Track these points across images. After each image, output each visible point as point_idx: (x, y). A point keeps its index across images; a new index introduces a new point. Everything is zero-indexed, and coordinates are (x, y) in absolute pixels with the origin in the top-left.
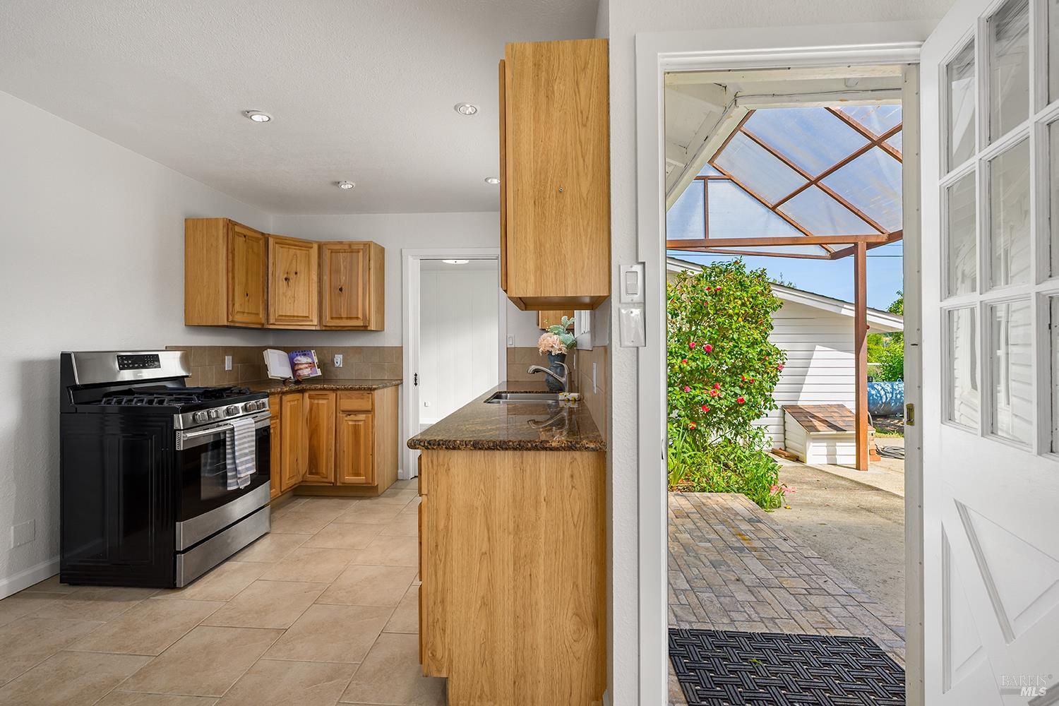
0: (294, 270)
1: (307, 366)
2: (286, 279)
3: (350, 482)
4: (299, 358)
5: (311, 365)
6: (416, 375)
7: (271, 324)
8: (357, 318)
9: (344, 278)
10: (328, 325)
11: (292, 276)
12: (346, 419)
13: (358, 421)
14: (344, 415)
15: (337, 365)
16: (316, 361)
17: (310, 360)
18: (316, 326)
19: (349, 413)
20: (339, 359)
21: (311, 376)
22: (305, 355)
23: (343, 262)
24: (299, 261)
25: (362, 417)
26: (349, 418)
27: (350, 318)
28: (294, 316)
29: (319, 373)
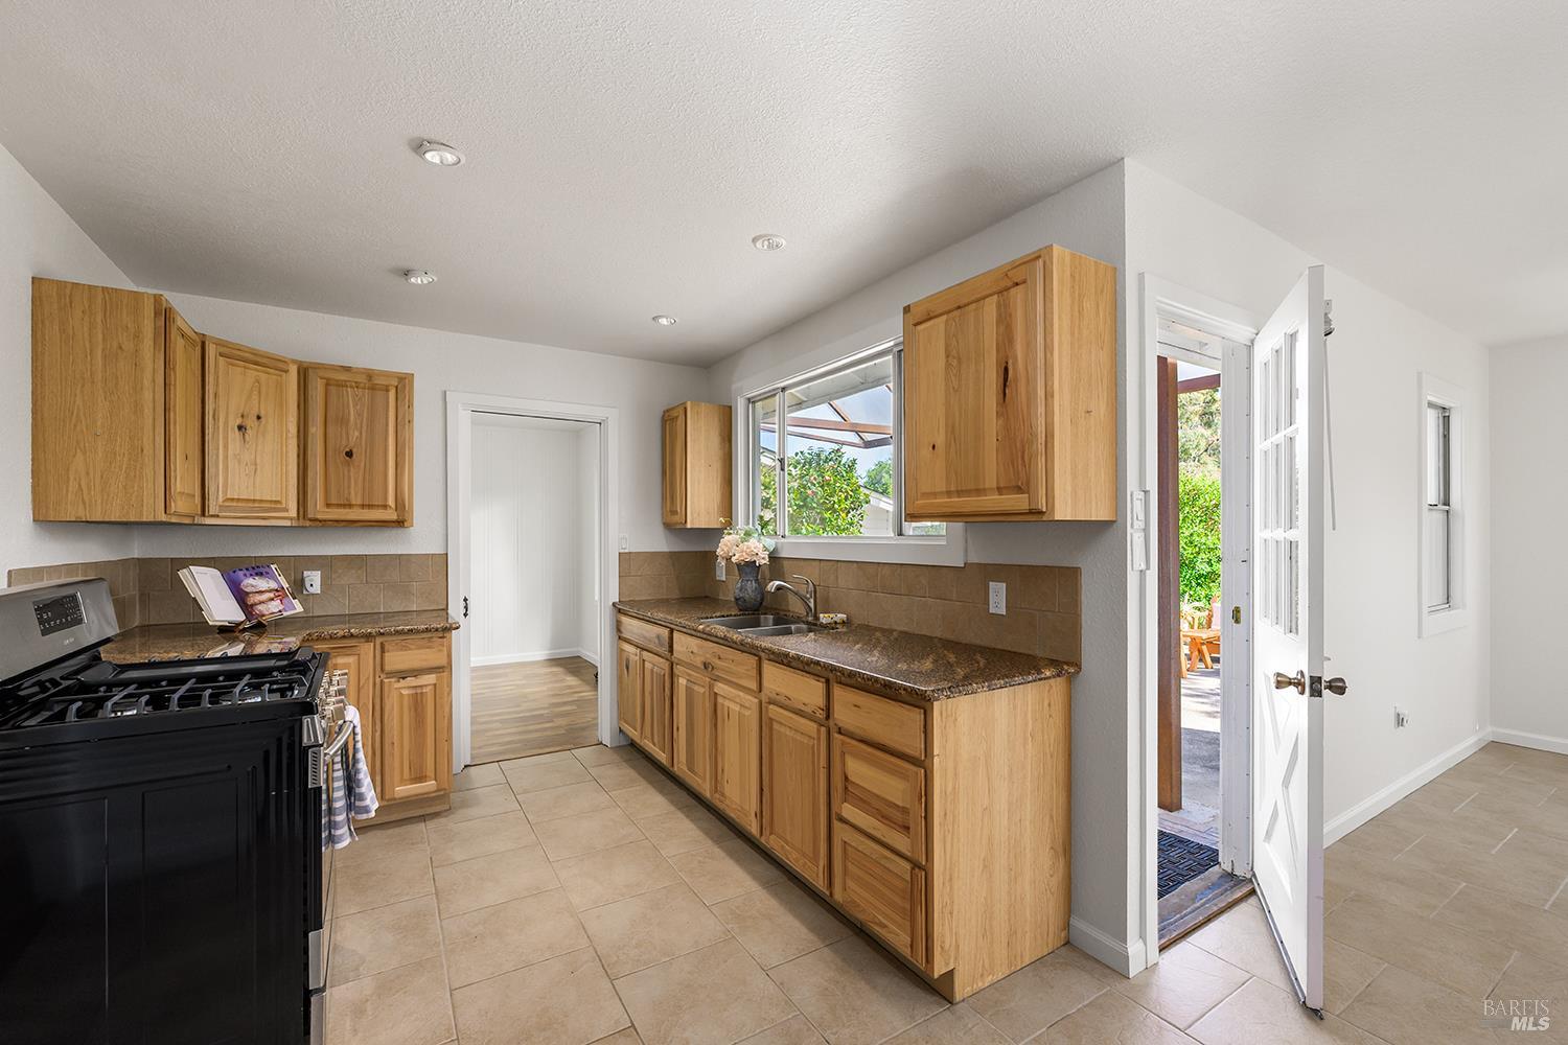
0: (255, 412)
1: (272, 595)
2: (240, 428)
3: (402, 795)
4: (250, 581)
5: (279, 593)
6: (465, 600)
7: (212, 516)
8: (385, 507)
9: (357, 434)
10: (319, 517)
11: (251, 423)
12: (397, 685)
13: (421, 686)
14: (393, 680)
15: (311, 590)
16: (286, 585)
17: (273, 585)
18: (291, 519)
19: (402, 675)
20: (314, 580)
21: (285, 614)
22: (260, 574)
23: (355, 405)
24: (264, 390)
25: (430, 679)
26: (403, 683)
27: (370, 506)
28: (254, 501)
29: (299, 608)
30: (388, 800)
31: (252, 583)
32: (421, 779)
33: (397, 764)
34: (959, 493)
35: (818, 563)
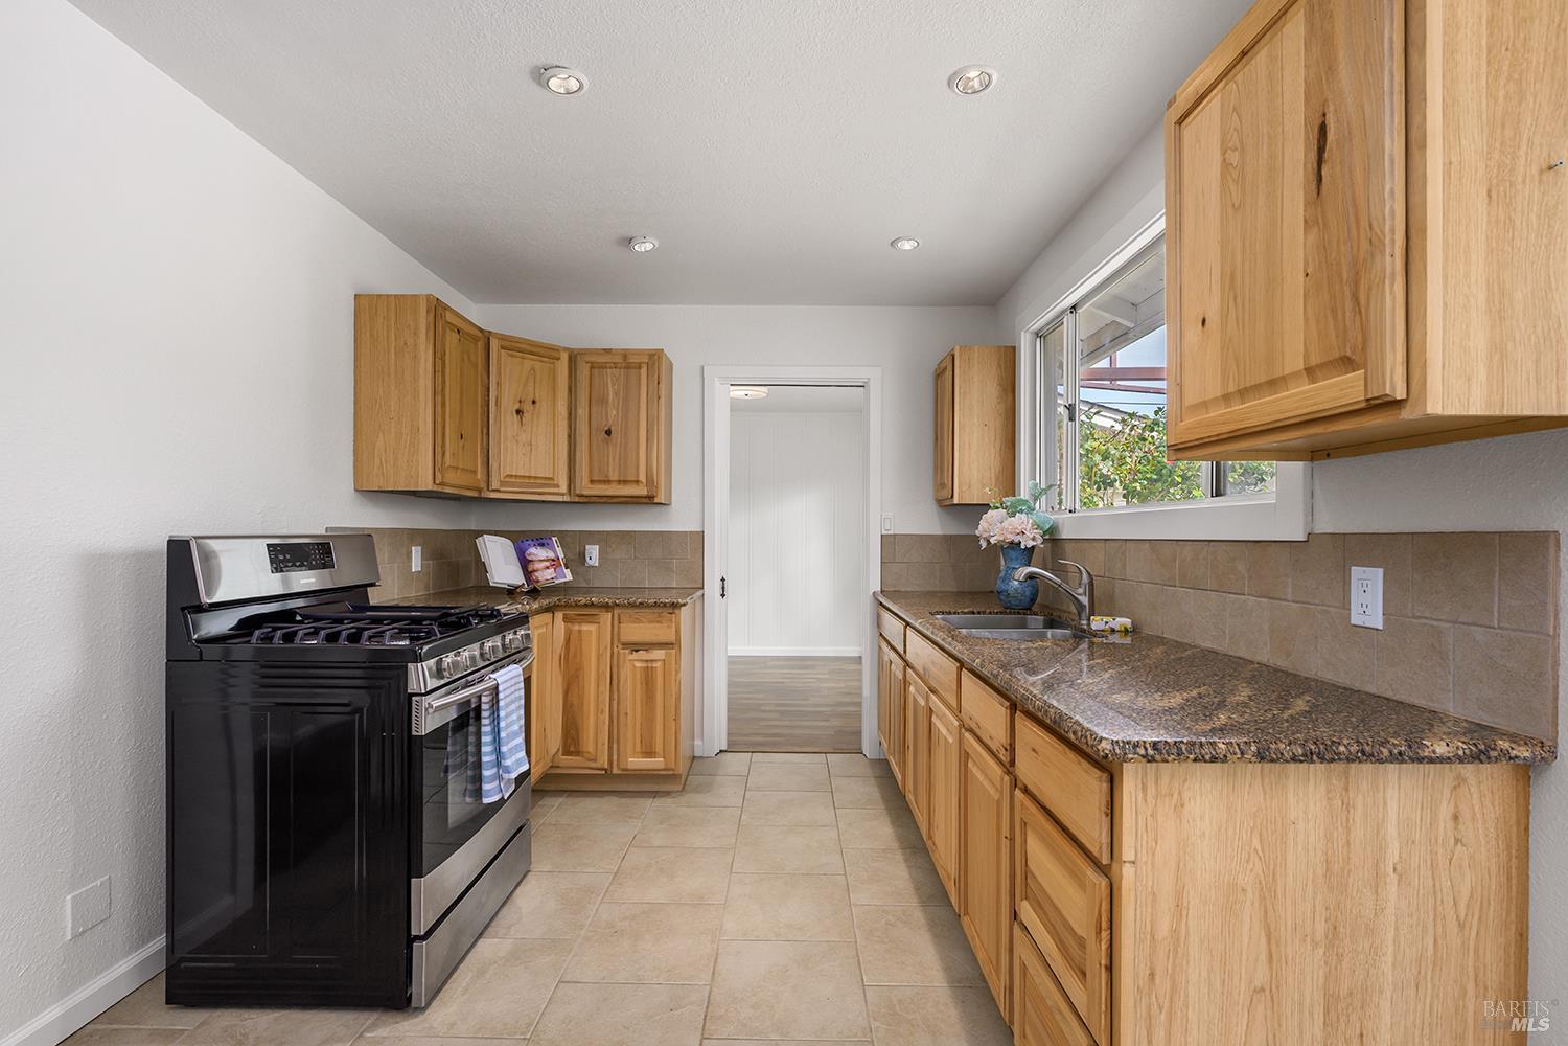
0: (531, 398)
1: (548, 564)
2: (518, 412)
3: (635, 767)
4: (533, 550)
5: (555, 563)
6: (723, 580)
7: (494, 490)
8: (637, 482)
9: (614, 412)
10: (585, 493)
11: (527, 407)
12: (631, 657)
13: (652, 661)
14: (627, 651)
15: (590, 562)
16: (561, 556)
17: (551, 555)
18: (563, 494)
19: (636, 647)
20: (593, 553)
21: (557, 582)
22: (542, 545)
23: (613, 385)
24: (538, 379)
25: (659, 654)
26: (635, 656)
27: (625, 482)
28: (529, 477)
29: (569, 577)
30: (623, 770)
31: (537, 553)
32: (650, 754)
33: (630, 735)
34: (1243, 393)
35: (1102, 544)
